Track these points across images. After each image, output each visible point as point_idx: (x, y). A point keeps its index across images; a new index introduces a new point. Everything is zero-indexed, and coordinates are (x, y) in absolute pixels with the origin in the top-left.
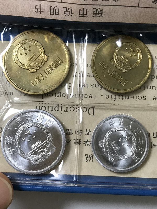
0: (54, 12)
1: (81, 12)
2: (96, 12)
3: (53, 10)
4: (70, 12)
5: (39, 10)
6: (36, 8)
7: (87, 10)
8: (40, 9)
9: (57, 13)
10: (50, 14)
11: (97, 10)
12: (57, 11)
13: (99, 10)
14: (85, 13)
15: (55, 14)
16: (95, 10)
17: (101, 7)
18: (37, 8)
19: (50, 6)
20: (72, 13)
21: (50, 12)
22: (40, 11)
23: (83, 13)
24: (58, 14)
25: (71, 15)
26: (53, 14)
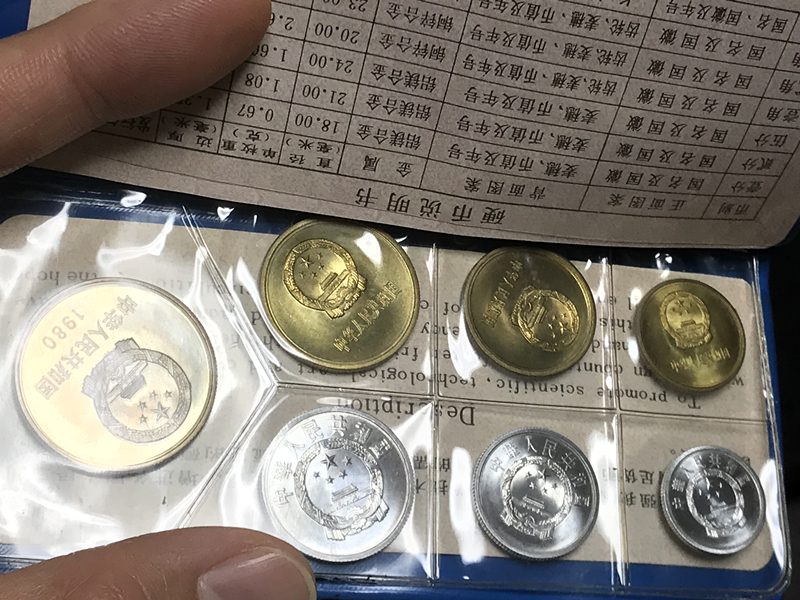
0: (398, 208)
1: (459, 212)
2: (490, 214)
3: (397, 202)
4: (435, 208)
5: (364, 199)
6: (358, 195)
7: (471, 210)
8: (368, 197)
9: (404, 209)
10: (388, 209)
11: (493, 211)
12: (405, 204)
13: (497, 212)
14: (466, 214)
15: (400, 210)
16: (489, 211)
17: (502, 207)
18: (362, 194)
19: (393, 194)
20: (437, 212)
21: (390, 205)
22: (367, 202)
23: (461, 215)
24: (406, 211)
25: (435, 216)
26: (395, 210)
